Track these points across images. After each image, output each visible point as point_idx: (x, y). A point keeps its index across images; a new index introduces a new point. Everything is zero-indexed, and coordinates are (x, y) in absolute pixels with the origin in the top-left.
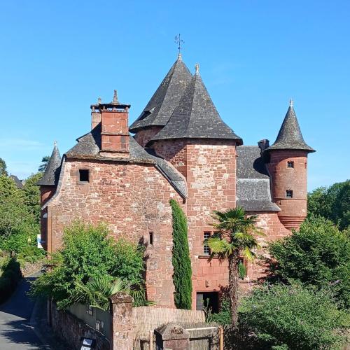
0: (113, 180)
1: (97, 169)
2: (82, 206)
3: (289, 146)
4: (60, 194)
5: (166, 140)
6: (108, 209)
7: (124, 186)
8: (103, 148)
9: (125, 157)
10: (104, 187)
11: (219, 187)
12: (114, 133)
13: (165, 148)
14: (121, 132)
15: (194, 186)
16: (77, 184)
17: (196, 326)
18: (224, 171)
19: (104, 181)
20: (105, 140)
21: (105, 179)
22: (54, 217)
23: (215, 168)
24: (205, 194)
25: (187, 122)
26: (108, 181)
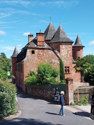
0: (41, 53)
1: (36, 50)
2: (33, 60)
3: (79, 46)
4: (27, 57)
5: (54, 43)
6: (39, 61)
7: (44, 55)
8: (38, 45)
9: (44, 47)
10: (39, 55)
11: (68, 55)
12: (40, 41)
13: (53, 45)
14: (42, 41)
15: (62, 54)
16: (31, 54)
17: (87, 87)
18: (70, 51)
19: (38, 54)
20: (38, 43)
21: (38, 53)
22: (25, 64)
23: (67, 50)
24: (65, 57)
25: (59, 37)
26: (39, 54)
